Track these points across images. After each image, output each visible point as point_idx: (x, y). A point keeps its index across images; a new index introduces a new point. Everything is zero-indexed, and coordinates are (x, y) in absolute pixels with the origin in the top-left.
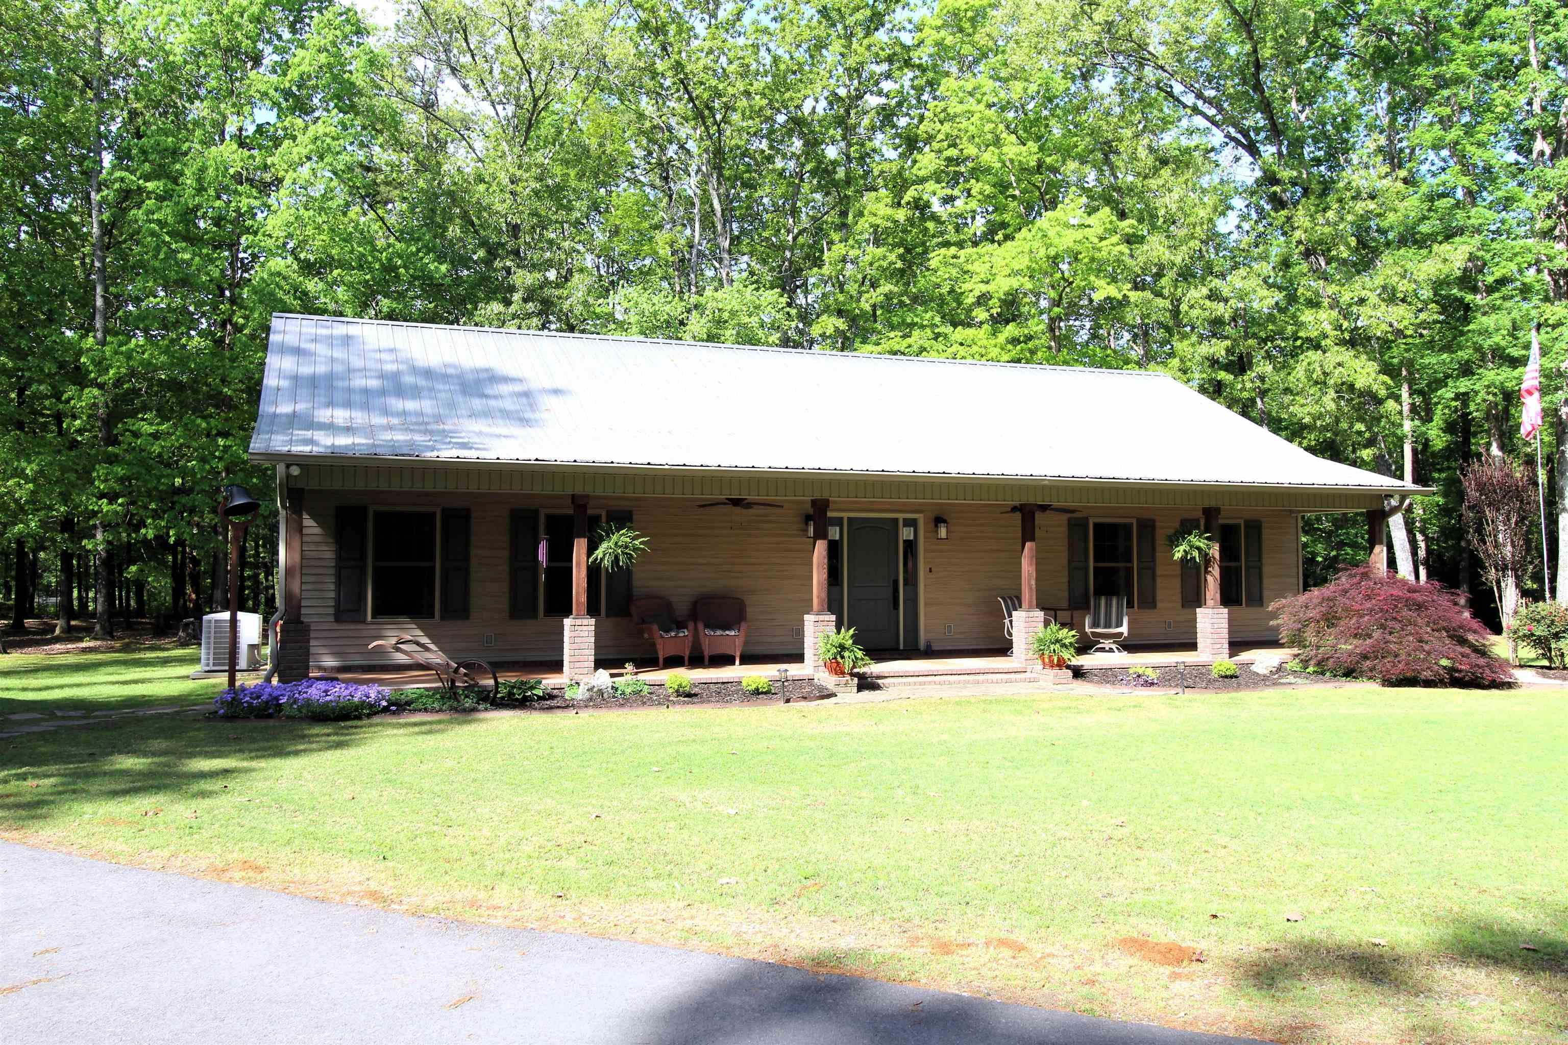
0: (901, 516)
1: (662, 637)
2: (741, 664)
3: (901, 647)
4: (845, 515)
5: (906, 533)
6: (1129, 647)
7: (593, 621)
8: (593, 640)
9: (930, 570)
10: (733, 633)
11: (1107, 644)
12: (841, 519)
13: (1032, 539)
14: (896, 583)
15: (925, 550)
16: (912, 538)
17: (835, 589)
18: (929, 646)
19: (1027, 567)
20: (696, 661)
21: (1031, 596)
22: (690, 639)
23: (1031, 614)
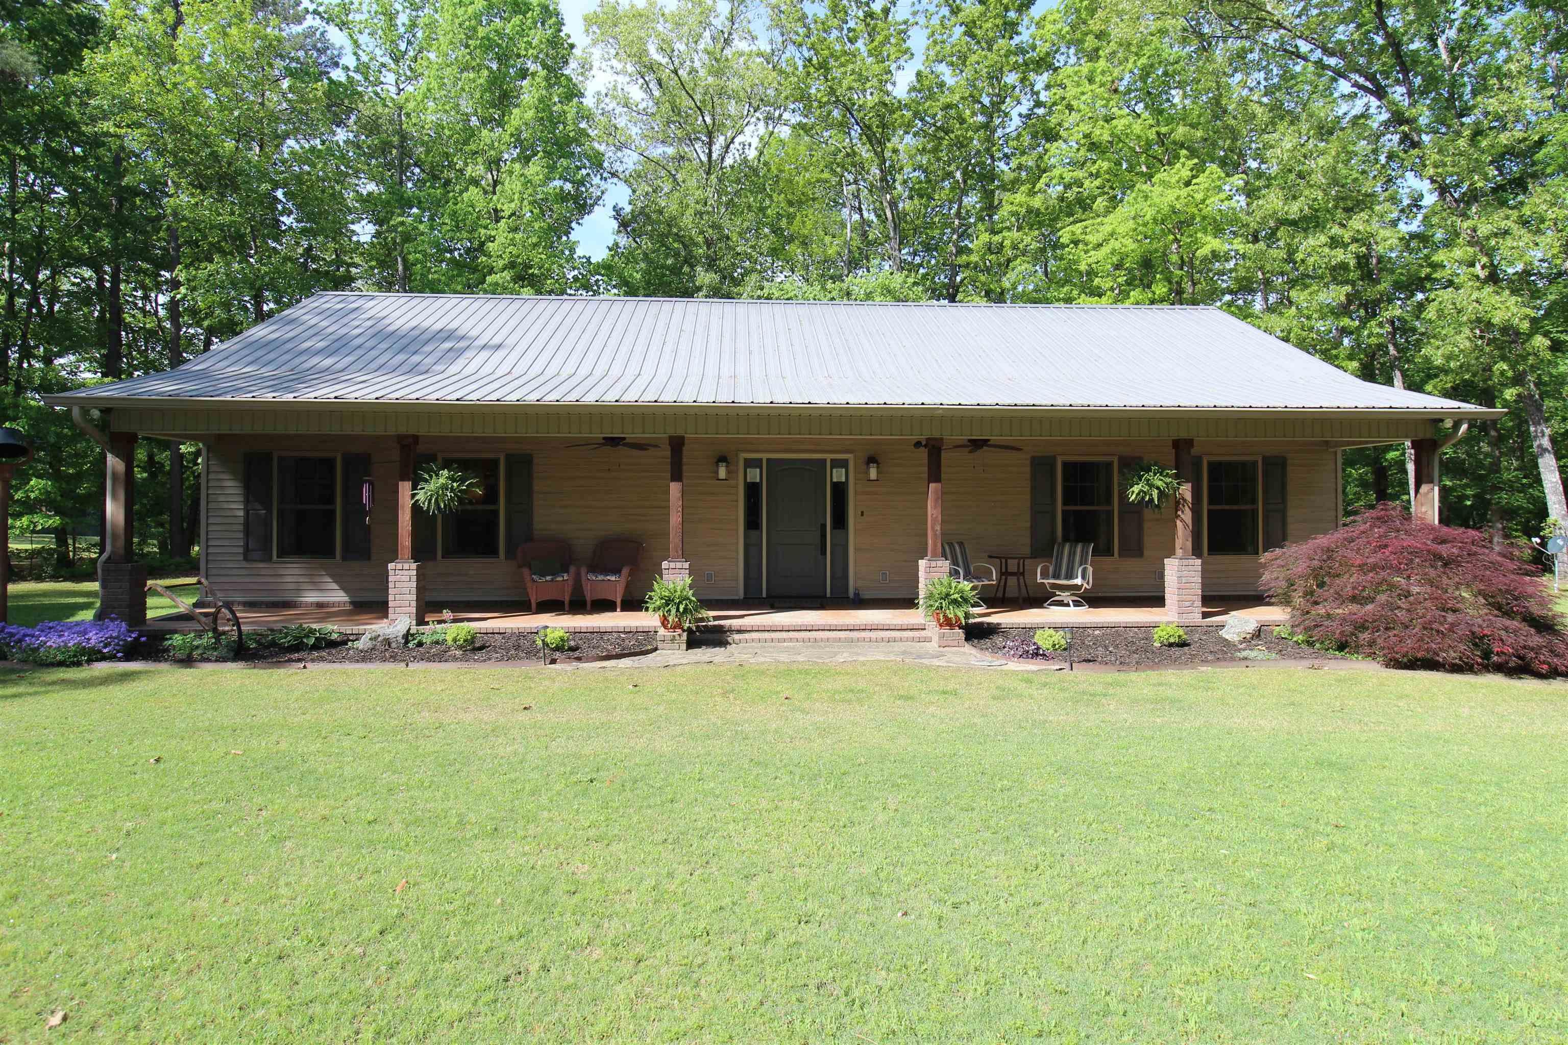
0: (829, 457)
1: (534, 581)
2: (622, 610)
3: (828, 595)
4: (764, 456)
5: (838, 475)
6: (1093, 600)
7: (414, 566)
8: (415, 584)
9: (862, 513)
10: (613, 578)
11: (1065, 596)
12: (761, 460)
13: (937, 479)
14: (824, 526)
15: (856, 493)
16: (843, 480)
17: (753, 533)
18: (857, 595)
19: (933, 511)
20: (578, 606)
21: (935, 545)
22: (571, 583)
23: (933, 564)
